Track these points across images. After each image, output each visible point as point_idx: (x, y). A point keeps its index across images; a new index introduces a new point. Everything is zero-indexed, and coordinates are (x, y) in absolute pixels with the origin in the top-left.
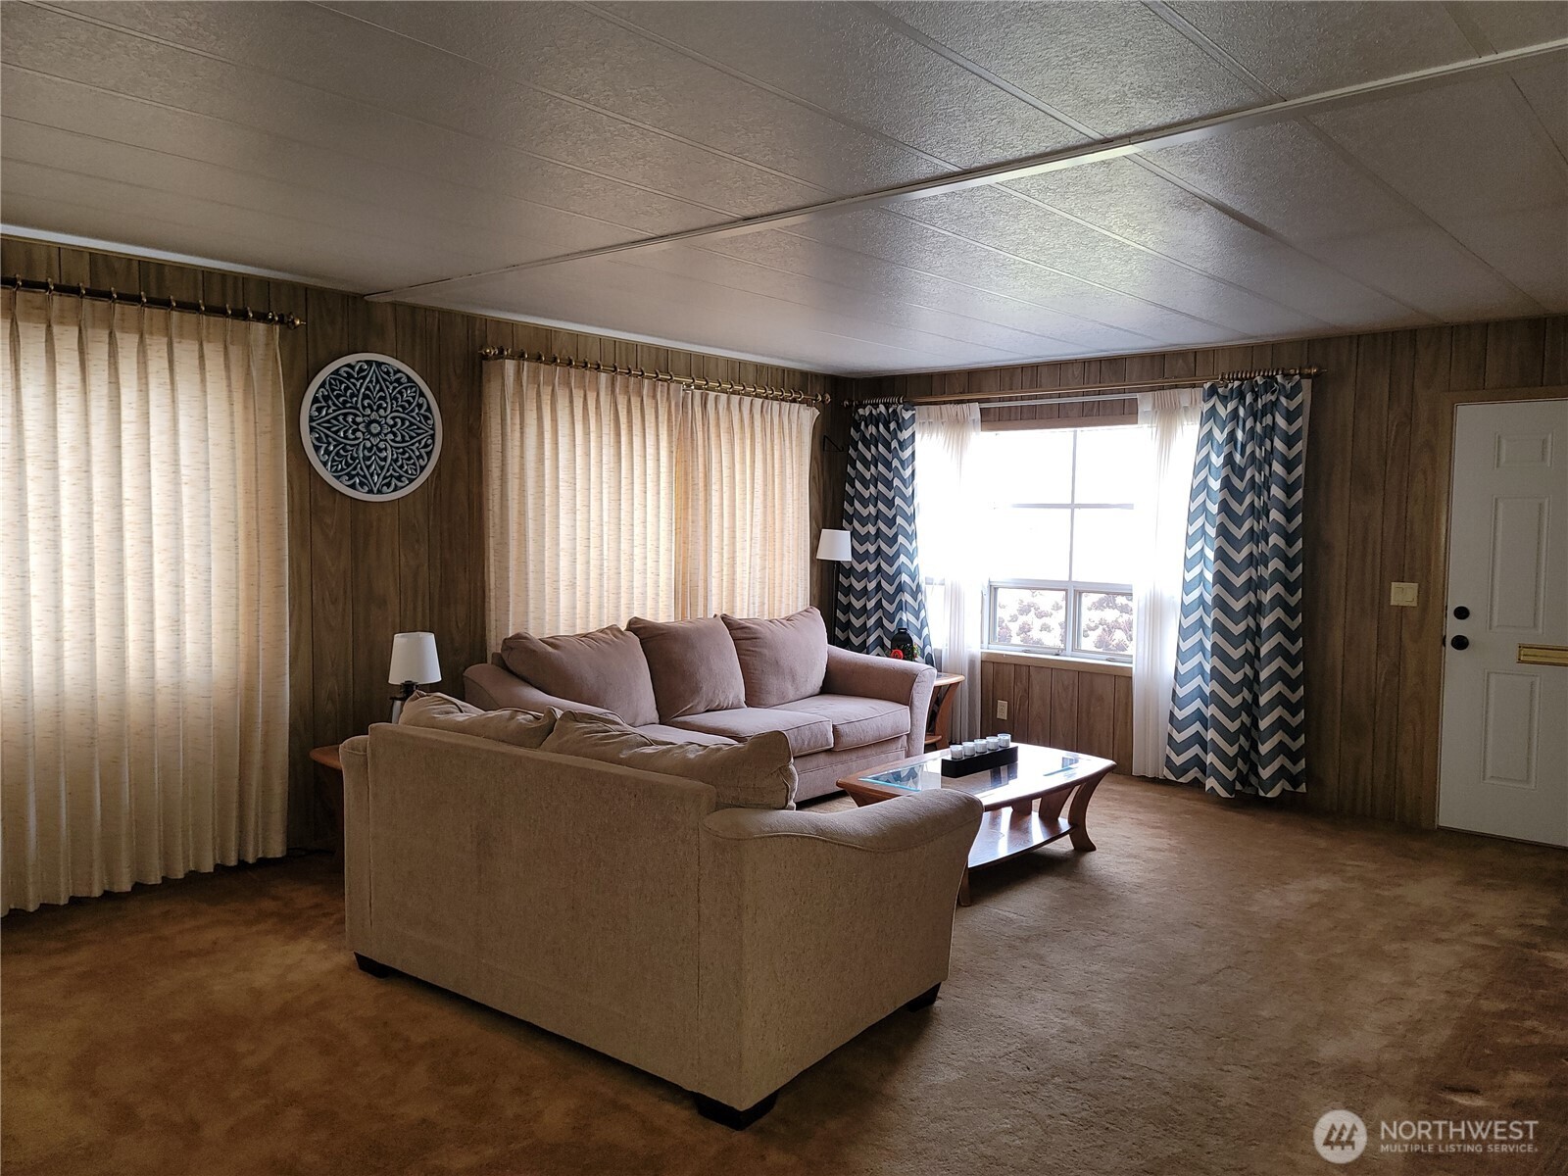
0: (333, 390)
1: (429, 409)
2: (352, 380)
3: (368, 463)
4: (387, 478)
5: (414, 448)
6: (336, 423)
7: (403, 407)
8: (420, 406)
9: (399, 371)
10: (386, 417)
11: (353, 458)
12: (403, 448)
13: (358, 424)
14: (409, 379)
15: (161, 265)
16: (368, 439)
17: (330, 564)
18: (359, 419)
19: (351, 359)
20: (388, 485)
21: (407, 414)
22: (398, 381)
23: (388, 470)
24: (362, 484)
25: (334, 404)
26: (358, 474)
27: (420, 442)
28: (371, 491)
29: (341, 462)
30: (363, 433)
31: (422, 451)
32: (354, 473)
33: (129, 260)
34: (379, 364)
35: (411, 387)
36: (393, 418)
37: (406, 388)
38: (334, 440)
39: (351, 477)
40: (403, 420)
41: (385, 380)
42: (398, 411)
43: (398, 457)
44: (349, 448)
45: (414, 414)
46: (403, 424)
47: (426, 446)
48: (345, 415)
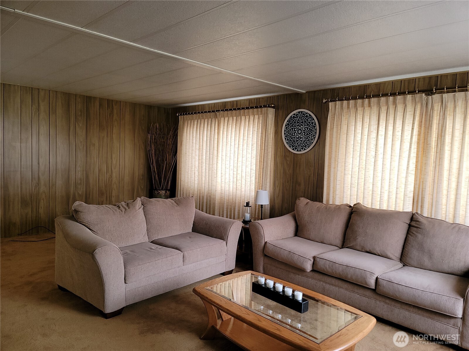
0: (290, 122)
1: (315, 124)
2: (295, 118)
3: (297, 142)
4: (302, 146)
5: (310, 137)
6: (290, 131)
7: (308, 124)
8: (312, 123)
9: (307, 113)
10: (303, 128)
11: (294, 141)
12: (307, 137)
13: (295, 131)
14: (310, 115)
15: (259, 98)
16: (298, 135)
17: (288, 171)
18: (296, 130)
19: (295, 112)
20: (302, 149)
21: (309, 126)
22: (307, 116)
23: (303, 144)
24: (296, 149)
25: (290, 126)
26: (295, 146)
27: (312, 135)
28: (298, 151)
29: (291, 142)
30: (297, 133)
31: (313, 137)
32: (294, 145)
33: (254, 99)
34: (302, 112)
35: (310, 117)
36: (305, 128)
37: (309, 118)
38: (290, 136)
39: (293, 146)
40: (307, 128)
41: (303, 117)
42: (306, 126)
43: (305, 140)
44: (293, 138)
45: (311, 126)
46: (307, 129)
47: (314, 135)
48: (292, 129)
